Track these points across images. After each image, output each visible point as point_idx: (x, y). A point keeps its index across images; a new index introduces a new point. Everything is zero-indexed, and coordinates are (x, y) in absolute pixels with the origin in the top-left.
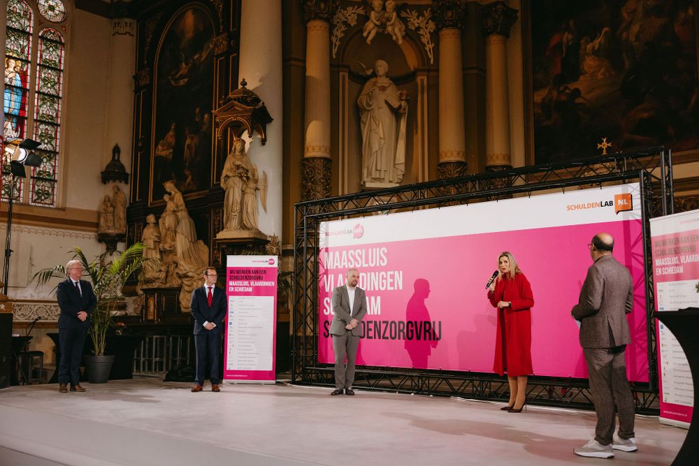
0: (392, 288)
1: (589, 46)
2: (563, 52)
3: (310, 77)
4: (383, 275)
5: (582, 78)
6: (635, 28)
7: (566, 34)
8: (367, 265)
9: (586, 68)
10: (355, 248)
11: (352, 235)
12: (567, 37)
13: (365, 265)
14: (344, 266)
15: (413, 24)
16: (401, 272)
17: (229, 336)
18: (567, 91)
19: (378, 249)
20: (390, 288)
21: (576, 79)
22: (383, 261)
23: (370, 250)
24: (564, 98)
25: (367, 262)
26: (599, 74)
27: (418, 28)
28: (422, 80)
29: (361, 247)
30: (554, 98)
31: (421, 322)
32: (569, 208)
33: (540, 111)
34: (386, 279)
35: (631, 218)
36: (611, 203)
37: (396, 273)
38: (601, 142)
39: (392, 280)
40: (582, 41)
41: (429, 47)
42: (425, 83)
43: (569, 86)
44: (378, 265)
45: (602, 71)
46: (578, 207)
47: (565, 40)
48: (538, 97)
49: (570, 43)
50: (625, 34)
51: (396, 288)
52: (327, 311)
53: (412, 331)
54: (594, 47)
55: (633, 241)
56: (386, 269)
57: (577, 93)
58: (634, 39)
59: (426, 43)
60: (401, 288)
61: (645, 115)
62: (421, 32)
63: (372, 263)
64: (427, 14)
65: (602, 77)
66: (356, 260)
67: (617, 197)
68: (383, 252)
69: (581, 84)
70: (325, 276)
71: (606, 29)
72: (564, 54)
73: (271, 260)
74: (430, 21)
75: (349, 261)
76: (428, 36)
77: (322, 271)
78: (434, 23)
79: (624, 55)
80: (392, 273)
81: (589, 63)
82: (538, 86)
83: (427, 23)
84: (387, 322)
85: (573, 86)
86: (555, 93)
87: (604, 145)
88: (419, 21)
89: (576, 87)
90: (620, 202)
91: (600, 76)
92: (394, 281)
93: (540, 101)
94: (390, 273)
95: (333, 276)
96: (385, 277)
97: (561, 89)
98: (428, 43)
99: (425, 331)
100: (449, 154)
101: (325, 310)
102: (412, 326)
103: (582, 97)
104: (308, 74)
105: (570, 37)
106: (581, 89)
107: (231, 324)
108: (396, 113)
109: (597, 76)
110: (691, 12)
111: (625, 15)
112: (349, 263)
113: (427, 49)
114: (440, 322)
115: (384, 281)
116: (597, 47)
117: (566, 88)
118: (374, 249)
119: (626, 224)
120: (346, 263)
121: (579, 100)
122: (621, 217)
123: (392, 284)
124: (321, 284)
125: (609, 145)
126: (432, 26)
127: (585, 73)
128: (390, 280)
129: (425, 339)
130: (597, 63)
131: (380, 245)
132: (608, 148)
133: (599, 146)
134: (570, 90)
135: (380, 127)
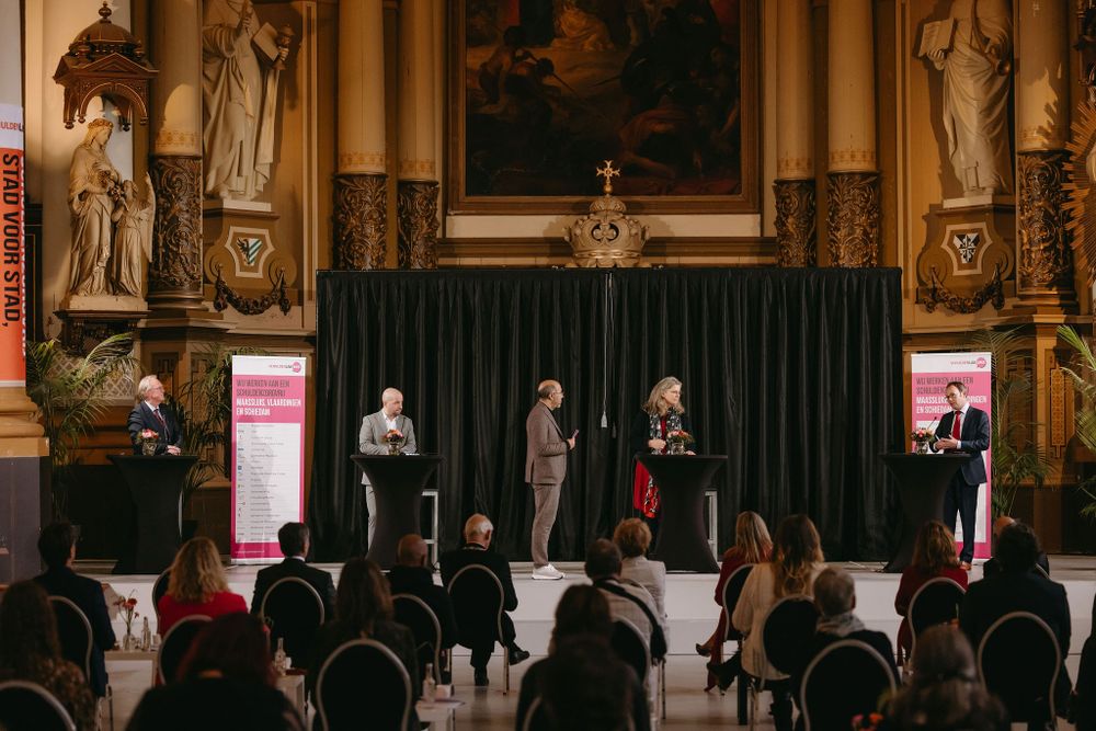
5: (556, 42)
9: (564, 28)
18: (530, 60)
21: (546, 43)
24: (523, 71)
26: (587, 42)
28: (309, 9)
30: (505, 68)
33: (479, 87)
38: (603, 167)
42: (314, 15)
45: (593, 38)
48: (475, 59)
57: (546, 67)
61: (660, 128)
65: (591, 49)
69: (554, 53)
73: (296, 363)
79: (630, 22)
81: (571, 20)
82: (475, 41)
85: (539, 53)
86: (507, 59)
87: (608, 171)
91: (588, 47)
93: (477, 67)
97: (519, 53)
103: (557, 77)
106: (554, 62)
107: (240, 468)
108: (265, 64)
109: (583, 45)
117: (527, 55)
121: (549, 81)
125: (617, 173)
127: (562, 35)
130: (584, 23)
132: (613, 178)
133: (600, 172)
134: (534, 59)
135: (249, 94)
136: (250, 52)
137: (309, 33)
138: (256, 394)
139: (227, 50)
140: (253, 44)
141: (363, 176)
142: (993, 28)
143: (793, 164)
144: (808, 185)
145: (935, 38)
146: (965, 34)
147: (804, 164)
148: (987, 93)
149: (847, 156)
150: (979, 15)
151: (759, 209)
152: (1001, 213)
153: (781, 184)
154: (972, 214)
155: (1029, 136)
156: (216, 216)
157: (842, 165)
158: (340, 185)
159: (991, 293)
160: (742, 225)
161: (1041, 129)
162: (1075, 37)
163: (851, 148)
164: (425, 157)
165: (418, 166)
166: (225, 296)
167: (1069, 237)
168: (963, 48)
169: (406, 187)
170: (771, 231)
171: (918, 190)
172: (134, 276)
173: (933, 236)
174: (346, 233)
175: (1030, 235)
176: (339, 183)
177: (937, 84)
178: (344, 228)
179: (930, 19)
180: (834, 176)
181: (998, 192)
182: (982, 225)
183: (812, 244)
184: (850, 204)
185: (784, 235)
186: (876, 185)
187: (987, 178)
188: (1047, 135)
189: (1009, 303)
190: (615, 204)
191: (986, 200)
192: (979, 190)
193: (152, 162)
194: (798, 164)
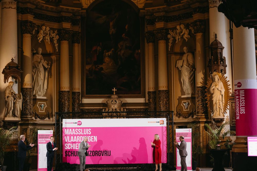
0: (93, 141)
1: (107, 53)
2: (97, 53)
3: (25, 55)
4: (89, 137)
5: (104, 64)
6: (123, 52)
7: (99, 47)
8: (83, 134)
9: (105, 61)
10: (78, 128)
11: (77, 124)
12: (99, 48)
13: (82, 134)
14: (74, 134)
15: (52, 35)
16: (96, 137)
17: (39, 157)
18: (99, 67)
19: (87, 129)
20: (92, 141)
21: (102, 64)
22: (90, 133)
23: (84, 129)
24: (97, 70)
25: (83, 133)
27: (53, 37)
28: (54, 58)
29: (81, 128)
30: (94, 69)
31: (104, 151)
32: (149, 122)
33: (88, 73)
34: (91, 138)
35: (163, 126)
36: (159, 122)
37: (95, 137)
38: (113, 89)
39: (93, 139)
40: (104, 51)
41: (56, 45)
42: (55, 59)
43: (99, 66)
44: (87, 134)
45: (111, 63)
46: (151, 122)
47: (98, 49)
48: (88, 67)
49: (100, 51)
50: (119, 53)
51: (94, 141)
52: (66, 148)
53: (100, 154)
54: (108, 55)
55: (164, 132)
56: (91, 135)
57: (102, 69)
58: (122, 55)
59: (55, 43)
60: (96, 141)
61: (125, 81)
62: (54, 39)
63: (85, 133)
64: (56, 32)
66: (78, 132)
67: (160, 121)
68: (90, 130)
69: (103, 66)
70: (65, 137)
71: (113, 49)
72: (98, 54)
73: (51, 132)
74: (57, 35)
75: (75, 132)
76: (56, 41)
77: (63, 135)
78: (58, 36)
79: (119, 60)
80: (93, 136)
81: (107, 59)
82: (88, 63)
83: (56, 36)
84: (91, 151)
85: (101, 66)
86: (94, 67)
88: (54, 35)
89: (102, 67)
90: (161, 122)
91: (110, 65)
92: (94, 139)
94: (92, 137)
95: (69, 137)
96: (90, 138)
97: (96, 66)
98: (56, 43)
99: (105, 153)
100: (66, 88)
101: (65, 148)
102: (100, 152)
103: (104, 71)
104: (24, 54)
105: (100, 48)
106: (104, 68)
107: (39, 153)
108: (45, 69)
110: (139, 51)
111: (119, 46)
112: (76, 133)
113: (56, 46)
114: (110, 151)
115: (90, 139)
116: (109, 55)
117: (98, 66)
118: (86, 129)
119: (162, 127)
120: (74, 133)
121: (102, 72)
122: (161, 126)
123: (93, 140)
124: (63, 139)
126: (57, 37)
128: (92, 139)
129: (105, 156)
130: (109, 60)
131: (88, 128)
132: (116, 91)
133: (113, 90)
134: (100, 67)
135: (42, 75)
136: (42, 67)
137: (54, 63)
138: (43, 138)
139: (37, 66)
140: (43, 65)
141: (65, 91)
142: (191, 62)
143: (151, 88)
144: (154, 93)
145: (179, 63)
146: (185, 63)
147: (154, 88)
148: (190, 75)
149: (162, 87)
150: (188, 59)
151: (145, 97)
152: (193, 99)
153: (149, 92)
154: (187, 99)
155: (198, 83)
156: (35, 100)
157: (161, 89)
158: (60, 93)
159: (191, 114)
160: (141, 100)
161: (201, 82)
162: (207, 65)
163: (163, 86)
164: (78, 87)
165: (76, 89)
166: (37, 116)
167: (207, 104)
168: (185, 66)
169: (74, 93)
170: (147, 102)
171: (176, 94)
172: (18, 113)
173: (179, 103)
174: (62, 103)
175: (199, 104)
176: (61, 93)
177: (180, 72)
178: (61, 102)
179: (178, 60)
180: (160, 91)
181: (192, 94)
182: (189, 101)
183: (155, 104)
184: (163, 96)
185: (150, 102)
186: (168, 93)
187: (190, 91)
188: (202, 83)
189: (195, 117)
190: (116, 96)
191: (190, 96)
192: (188, 94)
193: (22, 90)
194: (152, 88)
